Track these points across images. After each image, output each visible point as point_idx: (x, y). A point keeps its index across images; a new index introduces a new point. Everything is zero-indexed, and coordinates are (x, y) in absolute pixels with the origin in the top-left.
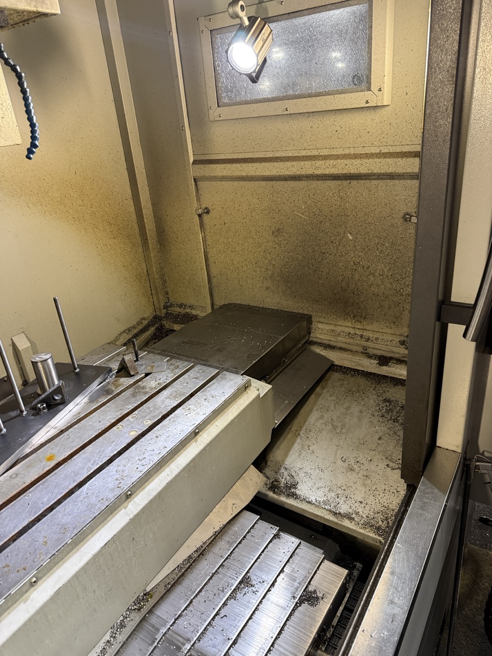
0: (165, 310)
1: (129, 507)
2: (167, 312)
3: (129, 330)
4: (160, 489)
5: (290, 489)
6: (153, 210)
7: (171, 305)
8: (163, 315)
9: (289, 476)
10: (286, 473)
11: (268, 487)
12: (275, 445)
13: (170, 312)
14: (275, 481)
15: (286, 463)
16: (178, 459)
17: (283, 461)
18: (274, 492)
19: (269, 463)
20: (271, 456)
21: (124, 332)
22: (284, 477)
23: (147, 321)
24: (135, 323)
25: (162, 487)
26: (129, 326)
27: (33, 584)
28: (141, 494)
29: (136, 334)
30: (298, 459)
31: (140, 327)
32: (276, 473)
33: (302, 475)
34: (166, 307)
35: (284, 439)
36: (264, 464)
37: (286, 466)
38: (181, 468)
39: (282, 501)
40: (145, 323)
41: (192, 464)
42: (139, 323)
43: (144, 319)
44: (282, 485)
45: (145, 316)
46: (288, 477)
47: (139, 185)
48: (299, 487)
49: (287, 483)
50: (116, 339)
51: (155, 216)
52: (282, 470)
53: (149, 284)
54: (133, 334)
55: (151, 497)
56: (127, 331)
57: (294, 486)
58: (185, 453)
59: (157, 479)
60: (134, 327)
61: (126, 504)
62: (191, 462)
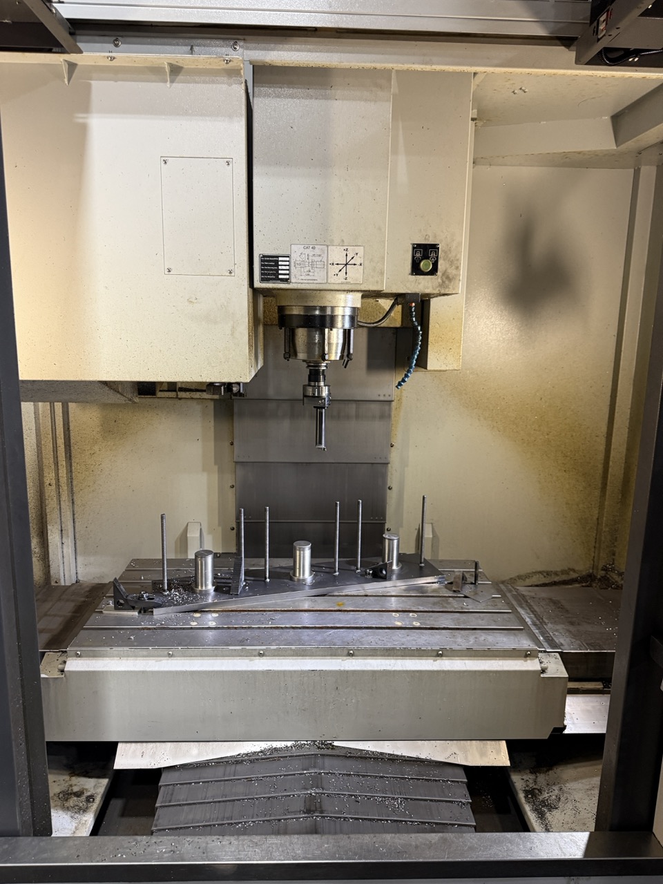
0: (603, 572)
1: (345, 661)
2: (605, 576)
3: (548, 574)
4: (376, 669)
5: (543, 806)
6: (626, 455)
7: (613, 570)
8: (599, 577)
9: (556, 796)
10: (556, 792)
11: (527, 788)
12: (575, 762)
13: (608, 576)
14: (538, 790)
15: (567, 785)
16: (408, 661)
17: (567, 781)
18: (526, 797)
19: (551, 772)
20: (561, 769)
21: (540, 572)
22: (551, 794)
23: (577, 575)
24: (559, 569)
25: (379, 669)
26: (549, 569)
27: (260, 655)
28: (360, 660)
29: (555, 582)
30: (583, 791)
31: (564, 577)
32: (548, 784)
33: (570, 806)
34: (605, 569)
35: (591, 765)
36: (545, 769)
37: (564, 788)
38: (405, 669)
39: (524, 808)
40: (574, 575)
41: (418, 674)
42: (563, 572)
43: (574, 571)
44: (541, 798)
45: (576, 569)
46: (554, 797)
47: (615, 424)
48: (555, 812)
49: (547, 800)
50: (528, 576)
51: (626, 462)
52: (556, 788)
53: (594, 535)
54: (552, 580)
55: (365, 669)
56: (545, 574)
57: (551, 807)
58: (417, 661)
59: (379, 661)
60: (556, 574)
61: (345, 658)
62: (418, 671)
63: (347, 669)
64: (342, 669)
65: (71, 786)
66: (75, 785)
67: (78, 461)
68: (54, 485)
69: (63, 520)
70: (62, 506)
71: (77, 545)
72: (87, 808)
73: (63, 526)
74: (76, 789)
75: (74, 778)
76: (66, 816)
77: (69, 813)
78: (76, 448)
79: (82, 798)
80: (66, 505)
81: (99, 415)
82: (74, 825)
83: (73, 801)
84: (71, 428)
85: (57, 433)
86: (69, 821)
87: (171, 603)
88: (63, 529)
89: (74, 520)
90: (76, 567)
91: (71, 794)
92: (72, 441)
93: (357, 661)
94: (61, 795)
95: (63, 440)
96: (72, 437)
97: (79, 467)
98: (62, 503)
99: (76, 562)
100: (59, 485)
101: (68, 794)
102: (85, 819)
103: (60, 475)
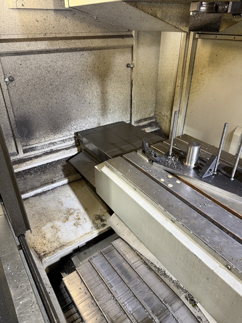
63: (218, 274)
64: (215, 271)
65: (104, 215)
66: (105, 216)
67: (194, 77)
68: (179, 87)
69: (181, 106)
70: (182, 99)
71: (186, 120)
72: (99, 228)
73: (180, 109)
74: (104, 218)
75: (107, 213)
76: (90, 225)
77: (93, 225)
78: (196, 69)
79: (101, 223)
80: (184, 99)
81: (210, 51)
82: (89, 231)
83: (98, 222)
84: (196, 57)
85: (187, 59)
86: (90, 228)
87: (164, 164)
88: (180, 110)
89: (187, 107)
90: (183, 130)
91: (101, 218)
92: (195, 65)
93: (230, 276)
94: (97, 217)
95: (189, 63)
96: (195, 63)
97: (195, 80)
98: (182, 97)
99: (183, 128)
100: (183, 88)
101: (99, 217)
102: (94, 231)
103: (184, 82)
